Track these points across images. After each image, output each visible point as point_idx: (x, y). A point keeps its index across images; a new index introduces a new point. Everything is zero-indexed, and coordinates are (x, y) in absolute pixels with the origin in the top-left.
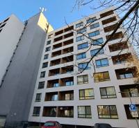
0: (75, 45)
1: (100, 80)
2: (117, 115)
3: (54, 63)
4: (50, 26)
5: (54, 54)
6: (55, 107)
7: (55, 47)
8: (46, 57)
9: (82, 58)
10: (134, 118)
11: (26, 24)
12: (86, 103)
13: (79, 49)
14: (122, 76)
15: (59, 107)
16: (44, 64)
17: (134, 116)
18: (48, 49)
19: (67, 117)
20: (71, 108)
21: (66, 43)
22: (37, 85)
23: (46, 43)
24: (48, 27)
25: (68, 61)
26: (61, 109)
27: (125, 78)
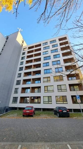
0: (42, 57)
1: (57, 80)
2: (67, 101)
3: (27, 68)
4: (24, 42)
5: (27, 62)
6: (28, 97)
7: (28, 57)
8: (22, 63)
9: (47, 66)
10: (78, 103)
11: (7, 38)
12: (49, 94)
13: (44, 60)
14: (70, 78)
15: (31, 97)
16: (20, 68)
17: (78, 102)
18: (23, 58)
19: (36, 103)
20: (38, 98)
21: (36, 55)
22: (15, 82)
23: (22, 54)
24: (23, 42)
25: (37, 67)
26: (32, 98)
27: (72, 80)
